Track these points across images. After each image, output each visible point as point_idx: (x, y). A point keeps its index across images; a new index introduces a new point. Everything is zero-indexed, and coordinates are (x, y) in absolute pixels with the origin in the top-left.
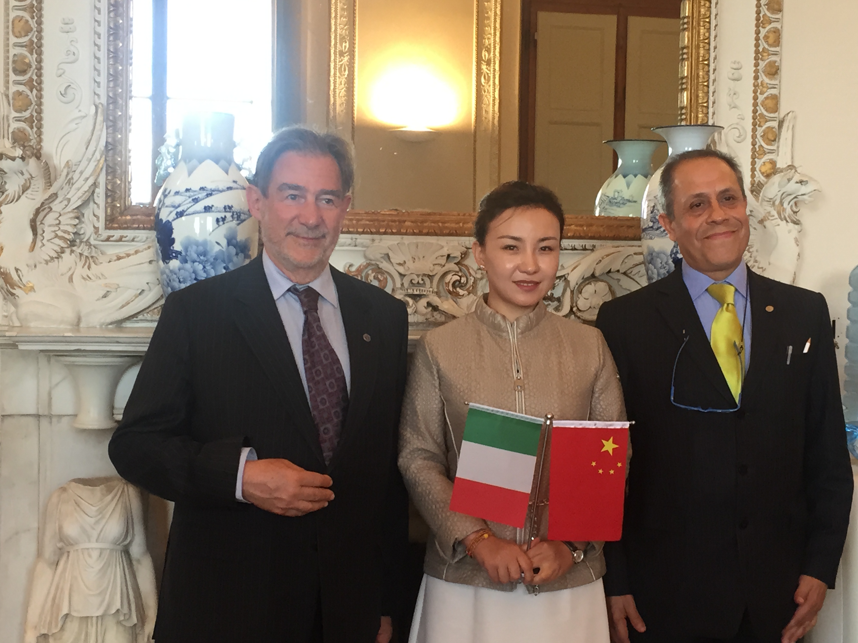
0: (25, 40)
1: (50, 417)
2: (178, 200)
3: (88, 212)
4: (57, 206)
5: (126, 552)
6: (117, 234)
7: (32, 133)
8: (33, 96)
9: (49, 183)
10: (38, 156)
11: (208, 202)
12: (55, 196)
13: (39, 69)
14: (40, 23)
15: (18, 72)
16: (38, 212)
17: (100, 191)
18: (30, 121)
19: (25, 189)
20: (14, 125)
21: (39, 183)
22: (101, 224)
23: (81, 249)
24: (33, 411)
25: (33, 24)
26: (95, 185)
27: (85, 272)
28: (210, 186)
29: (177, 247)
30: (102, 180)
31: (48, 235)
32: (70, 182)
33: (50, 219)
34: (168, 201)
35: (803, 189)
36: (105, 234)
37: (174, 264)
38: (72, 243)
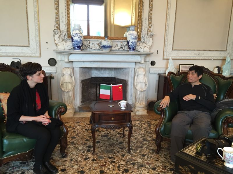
0: (57, 15)
1: (62, 60)
2: (74, 35)
3: (65, 36)
4: (62, 35)
5: (71, 75)
6: (69, 39)
7: (59, 27)
8: (58, 22)
9: (61, 32)
10: (59, 29)
11: (77, 35)
12: (61, 34)
13: (59, 18)
14: (59, 13)
15: (57, 19)
16: (59, 36)
17: (67, 34)
18: (58, 25)
19: (58, 33)
20: (56, 25)
21: (59, 33)
22: (67, 38)
23: (65, 41)
24: (60, 60)
25: (58, 13)
26: (66, 33)
27: (65, 43)
28: (78, 33)
29: (74, 40)
30: (67, 32)
31: (61, 39)
32: (63, 32)
33: (61, 37)
34: (73, 35)
35: (153, 34)
36: (68, 39)
37: (74, 42)
38: (64, 40)
